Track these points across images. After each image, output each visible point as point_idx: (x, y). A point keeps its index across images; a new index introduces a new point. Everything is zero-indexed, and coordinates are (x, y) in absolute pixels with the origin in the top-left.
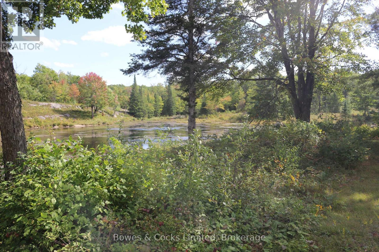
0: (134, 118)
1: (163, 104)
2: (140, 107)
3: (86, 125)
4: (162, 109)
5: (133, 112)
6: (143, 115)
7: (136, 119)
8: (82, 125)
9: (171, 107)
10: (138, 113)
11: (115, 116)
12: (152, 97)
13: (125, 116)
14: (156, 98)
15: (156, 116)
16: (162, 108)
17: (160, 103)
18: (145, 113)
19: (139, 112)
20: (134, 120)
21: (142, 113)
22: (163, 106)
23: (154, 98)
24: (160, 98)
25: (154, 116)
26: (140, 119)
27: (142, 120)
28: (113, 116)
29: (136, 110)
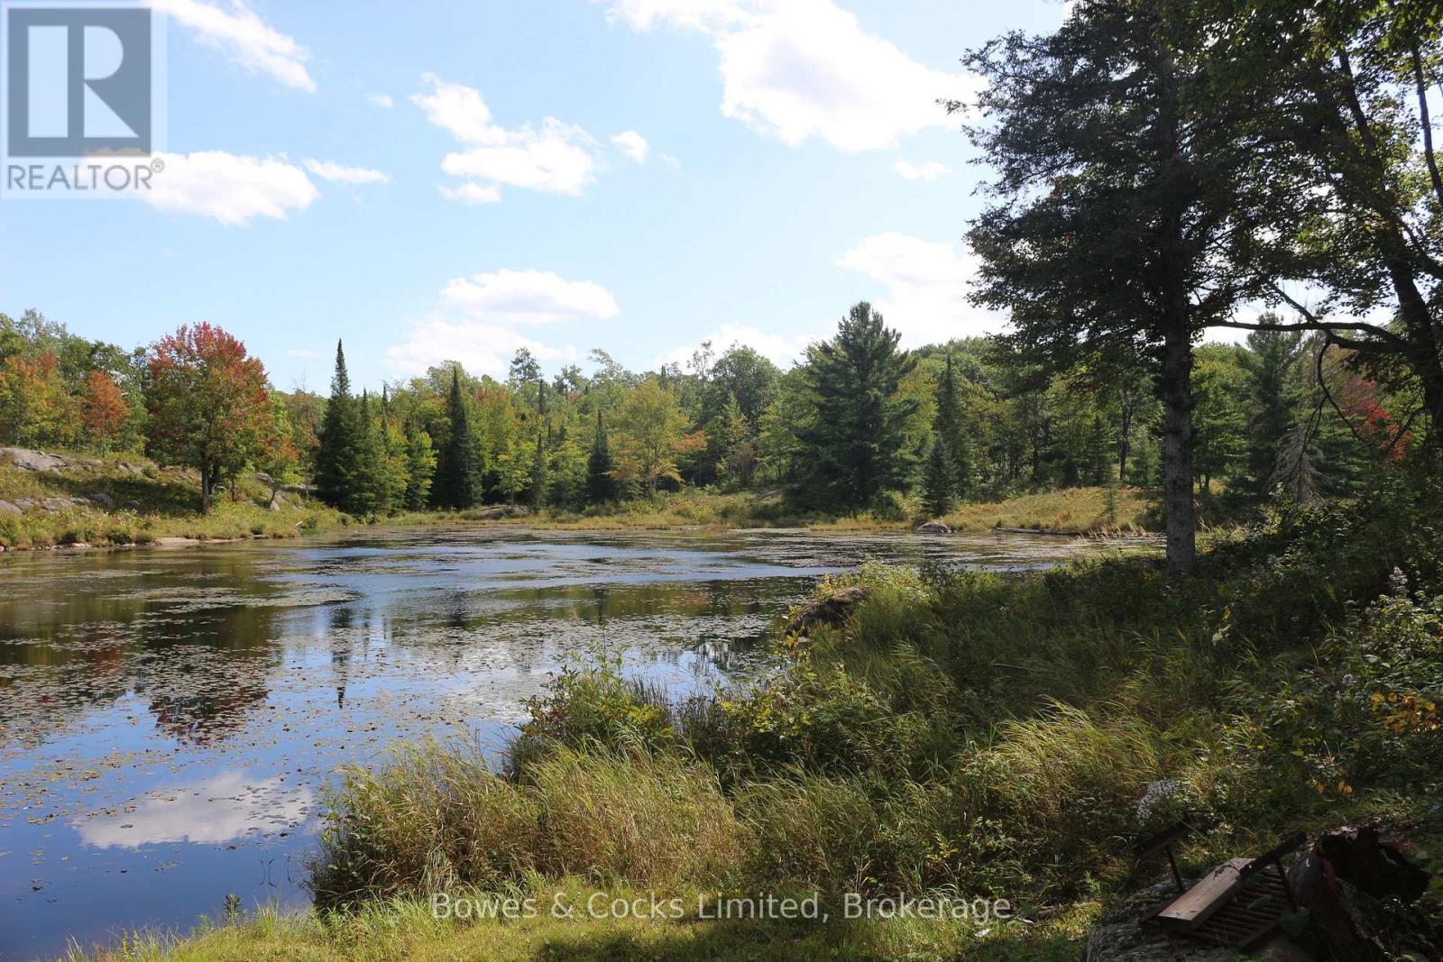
0: (343, 514)
1: (433, 463)
2: (363, 469)
3: (199, 538)
4: (429, 482)
5: (337, 488)
6: (374, 504)
7: (350, 518)
8: (187, 537)
9: (466, 475)
10: (356, 496)
11: (275, 505)
12: (395, 434)
13: (307, 506)
14: (409, 437)
15: (412, 507)
16: (431, 478)
17: (424, 460)
18: (381, 497)
19: (360, 489)
20: (344, 521)
21: (373, 495)
22: (432, 468)
23: (403, 439)
24: (426, 440)
25: (404, 507)
26: (364, 520)
27: (372, 522)
28: (266, 505)
29: (348, 482)
